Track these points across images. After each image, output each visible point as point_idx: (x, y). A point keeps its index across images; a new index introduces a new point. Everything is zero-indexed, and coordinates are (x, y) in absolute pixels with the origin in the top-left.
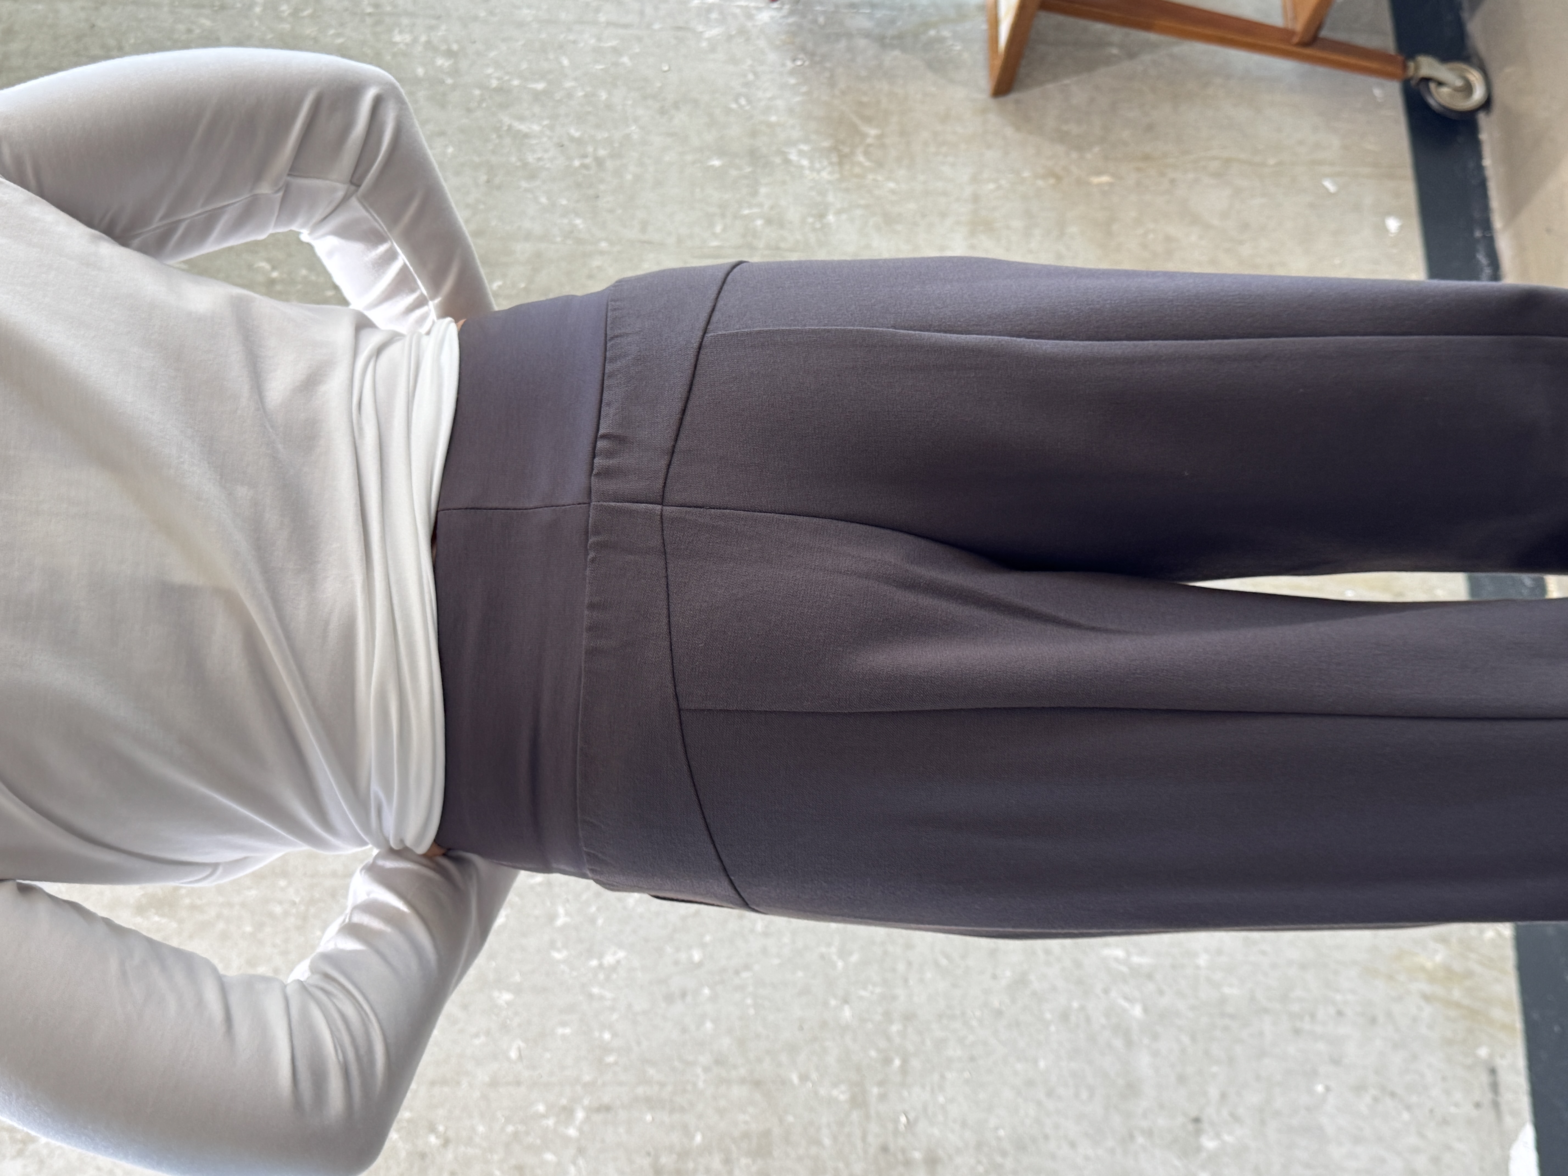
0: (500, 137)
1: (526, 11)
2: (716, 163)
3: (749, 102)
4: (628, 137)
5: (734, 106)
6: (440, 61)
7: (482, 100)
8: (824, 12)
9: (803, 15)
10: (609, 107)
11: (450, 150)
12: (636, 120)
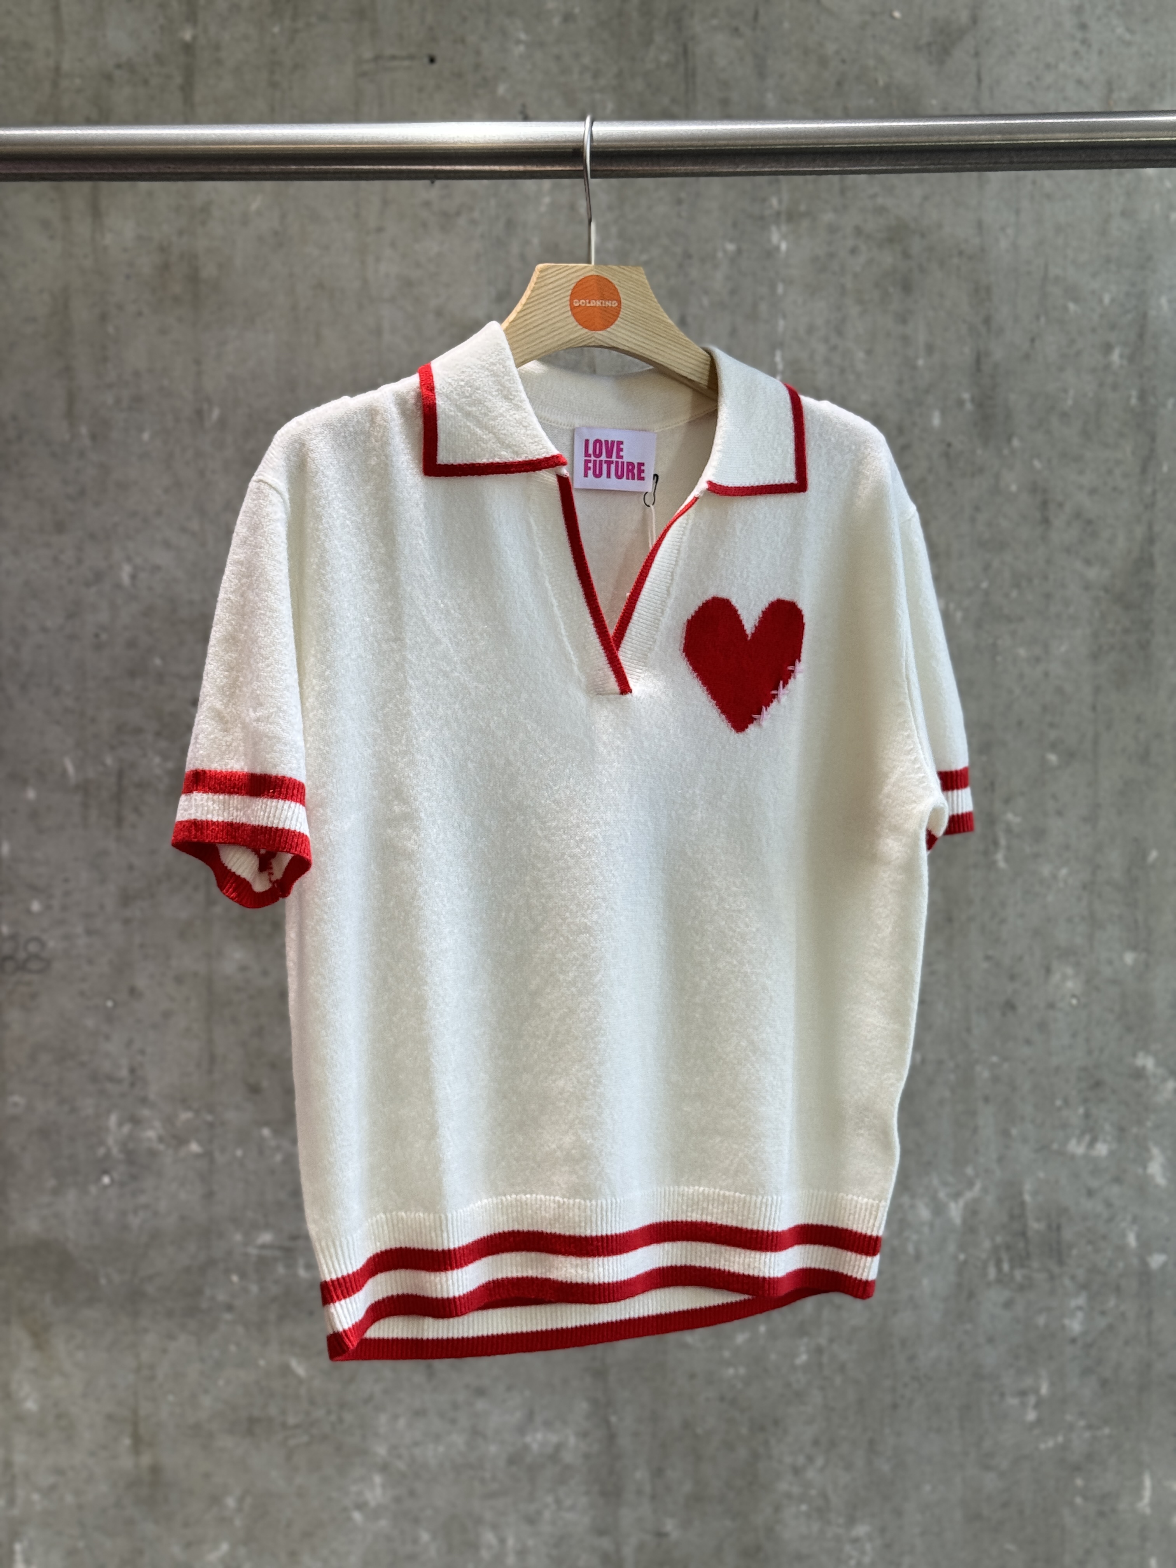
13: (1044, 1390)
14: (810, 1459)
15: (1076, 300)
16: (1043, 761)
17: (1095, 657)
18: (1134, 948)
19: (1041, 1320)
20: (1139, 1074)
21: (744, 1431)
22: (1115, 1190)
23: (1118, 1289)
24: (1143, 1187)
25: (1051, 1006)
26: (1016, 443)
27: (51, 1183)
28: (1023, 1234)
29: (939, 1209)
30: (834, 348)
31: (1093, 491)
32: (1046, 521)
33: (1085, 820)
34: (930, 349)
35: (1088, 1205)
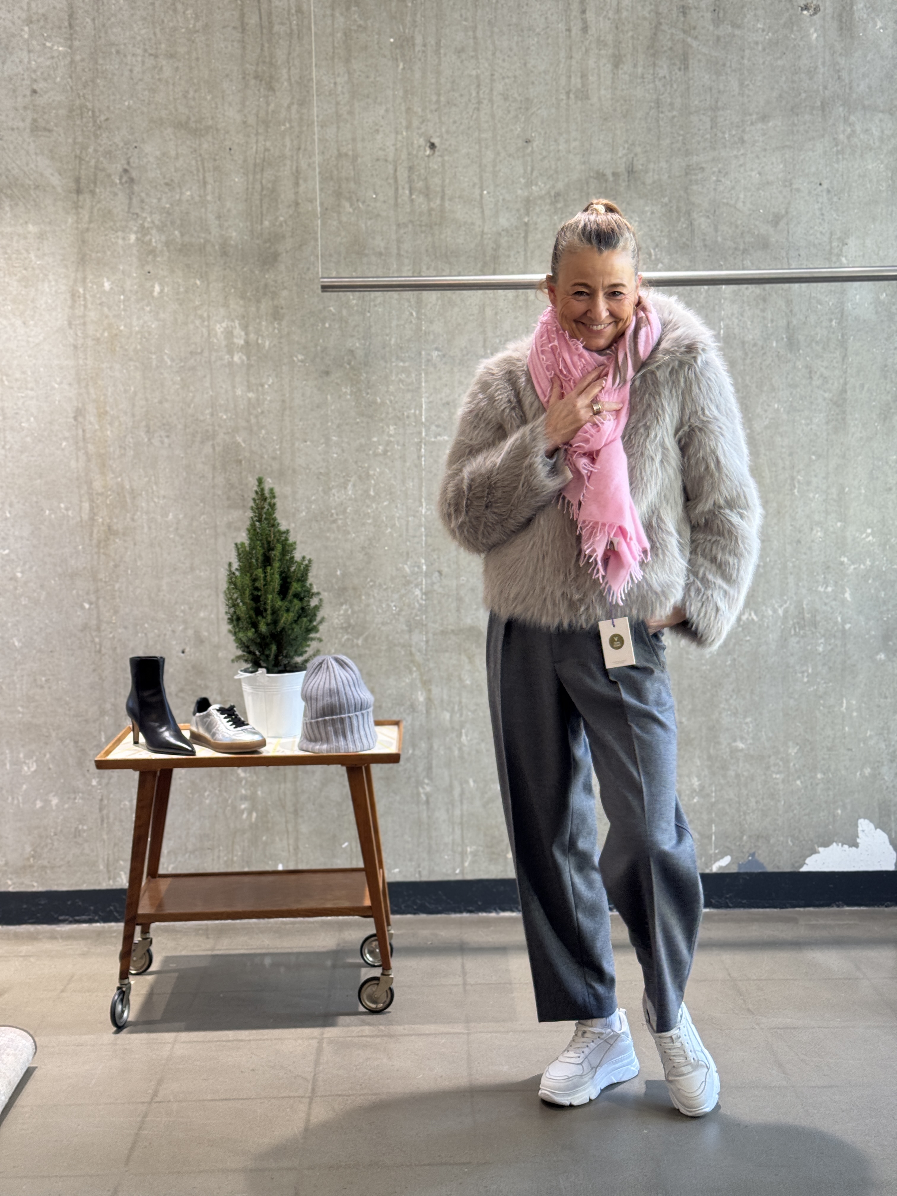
0: (344, 477)
1: (411, 484)
2: (339, 573)
3: (371, 586)
4: (349, 533)
5: (369, 580)
6: (381, 447)
7: (362, 468)
8: (422, 619)
9: (419, 610)
10: (363, 524)
11: (335, 455)
12: (357, 536)
13: (810, 671)
14: (731, 696)
15: (821, 304)
16: (810, 458)
17: (827, 423)
18: (840, 521)
19: (809, 648)
20: (842, 563)
21: (709, 687)
22: (834, 603)
23: (835, 636)
24: (843, 602)
25: (813, 541)
26: (801, 352)
27: (475, 607)
28: (803, 619)
29: (775, 611)
30: (740, 321)
31: (826, 368)
32: (811, 378)
33: (824, 478)
34: (772, 321)
35: (824, 608)
